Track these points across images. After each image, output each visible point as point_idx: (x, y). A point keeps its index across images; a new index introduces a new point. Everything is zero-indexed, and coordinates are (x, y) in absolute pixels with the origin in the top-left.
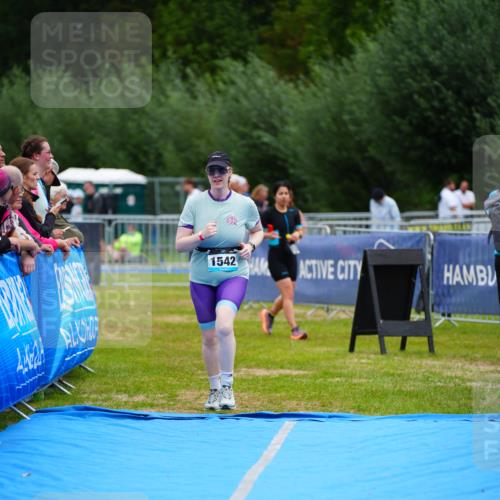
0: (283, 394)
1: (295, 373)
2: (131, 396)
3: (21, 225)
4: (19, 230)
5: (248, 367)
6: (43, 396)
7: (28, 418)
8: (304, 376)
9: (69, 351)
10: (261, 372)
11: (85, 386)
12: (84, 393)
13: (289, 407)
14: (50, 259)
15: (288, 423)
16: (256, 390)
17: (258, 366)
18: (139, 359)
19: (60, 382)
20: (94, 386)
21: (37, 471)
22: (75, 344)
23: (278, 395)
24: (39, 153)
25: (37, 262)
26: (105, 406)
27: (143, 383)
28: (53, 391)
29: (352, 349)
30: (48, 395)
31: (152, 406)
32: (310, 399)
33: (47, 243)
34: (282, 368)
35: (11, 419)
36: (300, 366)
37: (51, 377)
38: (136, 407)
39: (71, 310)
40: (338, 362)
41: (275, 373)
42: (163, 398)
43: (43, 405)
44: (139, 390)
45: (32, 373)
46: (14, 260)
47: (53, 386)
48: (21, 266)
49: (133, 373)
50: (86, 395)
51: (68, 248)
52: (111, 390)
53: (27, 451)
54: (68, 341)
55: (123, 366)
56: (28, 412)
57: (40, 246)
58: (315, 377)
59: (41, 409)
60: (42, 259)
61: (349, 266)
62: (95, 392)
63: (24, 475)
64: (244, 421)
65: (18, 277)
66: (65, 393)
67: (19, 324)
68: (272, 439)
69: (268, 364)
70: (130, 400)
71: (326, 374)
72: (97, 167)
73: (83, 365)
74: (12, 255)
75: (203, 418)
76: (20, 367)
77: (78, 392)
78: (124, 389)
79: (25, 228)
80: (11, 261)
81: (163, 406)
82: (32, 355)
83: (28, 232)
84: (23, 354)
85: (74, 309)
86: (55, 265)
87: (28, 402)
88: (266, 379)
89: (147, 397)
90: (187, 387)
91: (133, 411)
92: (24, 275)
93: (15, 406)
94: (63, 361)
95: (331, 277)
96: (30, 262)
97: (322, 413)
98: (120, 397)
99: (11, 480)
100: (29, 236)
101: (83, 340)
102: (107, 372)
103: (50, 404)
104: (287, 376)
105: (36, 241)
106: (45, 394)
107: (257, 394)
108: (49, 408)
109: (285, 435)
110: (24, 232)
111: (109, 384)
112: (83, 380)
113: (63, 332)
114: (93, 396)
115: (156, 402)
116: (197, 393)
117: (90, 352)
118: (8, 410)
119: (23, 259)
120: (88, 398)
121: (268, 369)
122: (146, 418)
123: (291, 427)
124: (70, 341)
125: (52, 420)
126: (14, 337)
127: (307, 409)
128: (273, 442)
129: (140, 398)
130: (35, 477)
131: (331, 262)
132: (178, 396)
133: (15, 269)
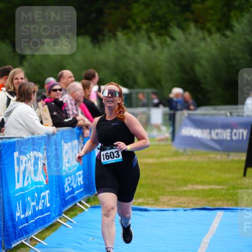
0: (214, 198)
1: (217, 187)
5: (193, 184)
7: (87, 210)
8: (223, 189)
10: (200, 187)
13: (218, 205)
15: (220, 213)
16: (199, 196)
17: (198, 183)
23: (211, 199)
29: (245, 175)
31: (147, 204)
32: (228, 200)
34: (210, 184)
35: (79, 211)
36: (219, 184)
38: (139, 205)
40: (239, 182)
41: (207, 187)
42: (153, 200)
43: (93, 204)
53: (89, 227)
58: (228, 189)
59: (93, 206)
61: (239, 133)
63: (91, 239)
64: (196, 212)
68: (213, 221)
69: (202, 183)
70: (136, 201)
71: (234, 188)
75: (175, 210)
81: (153, 204)
88: (203, 190)
89: (144, 200)
90: (163, 194)
91: (138, 207)
95: (229, 138)
97: (236, 208)
103: (96, 203)
104: (214, 189)
107: (200, 198)
108: (96, 205)
109: (220, 219)
115: (149, 202)
116: (169, 198)
119: (84, 130)
121: (203, 185)
122: (146, 210)
123: (222, 215)
127: (228, 206)
128: (213, 223)
129: (141, 200)
131: (229, 131)
132: (159, 199)
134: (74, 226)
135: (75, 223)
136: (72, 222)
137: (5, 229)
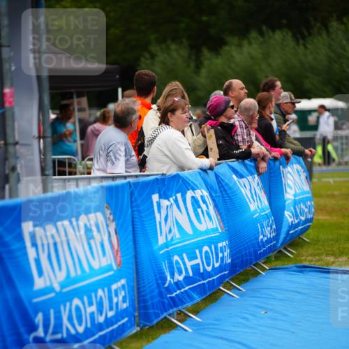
2: (336, 258)
3: (257, 139)
4: (256, 144)
6: (273, 259)
7: (264, 274)
9: (293, 226)
11: (303, 251)
12: (303, 256)
14: (277, 163)
18: (342, 232)
19: (285, 249)
20: (310, 251)
21: (271, 310)
22: (296, 221)
24: (274, 89)
25: (269, 164)
26: (317, 265)
27: (345, 248)
28: (280, 255)
30: (277, 258)
33: (275, 151)
37: (279, 245)
38: (340, 265)
39: (293, 198)
43: (274, 265)
44: (342, 253)
45: (269, 240)
46: (252, 164)
47: (280, 251)
48: (257, 168)
49: (337, 241)
50: (304, 258)
51: (290, 155)
52: (322, 254)
54: (290, 220)
55: (330, 237)
56: (264, 269)
57: (270, 154)
59: (273, 267)
60: (272, 163)
62: (311, 255)
63: (263, 312)
65: (256, 176)
66: (289, 256)
67: (258, 207)
70: (337, 260)
72: (309, 98)
73: (301, 236)
74: (251, 161)
76: (261, 237)
77: (298, 255)
78: (331, 252)
79: (259, 142)
80: (250, 165)
82: (269, 228)
83: (261, 145)
84: (262, 227)
85: (295, 197)
86: (281, 167)
87: (264, 263)
92: (259, 174)
93: (254, 265)
94: (288, 234)
96: (263, 165)
98: (328, 258)
99: (254, 315)
100: (262, 147)
101: (303, 218)
102: (319, 241)
103: (278, 264)
105: (268, 151)
106: (275, 257)
108: (278, 267)
110: (259, 145)
111: (320, 249)
112: (302, 247)
113: (287, 213)
114: (310, 258)
117: (309, 226)
118: (250, 268)
119: (259, 163)
120: (305, 260)
124: (292, 219)
125: (280, 275)
126: (255, 216)
129: (343, 259)
130: (269, 314)
133: (253, 170)
134: (242, 295)
135: (244, 290)
136: (239, 290)
137: (141, 298)
